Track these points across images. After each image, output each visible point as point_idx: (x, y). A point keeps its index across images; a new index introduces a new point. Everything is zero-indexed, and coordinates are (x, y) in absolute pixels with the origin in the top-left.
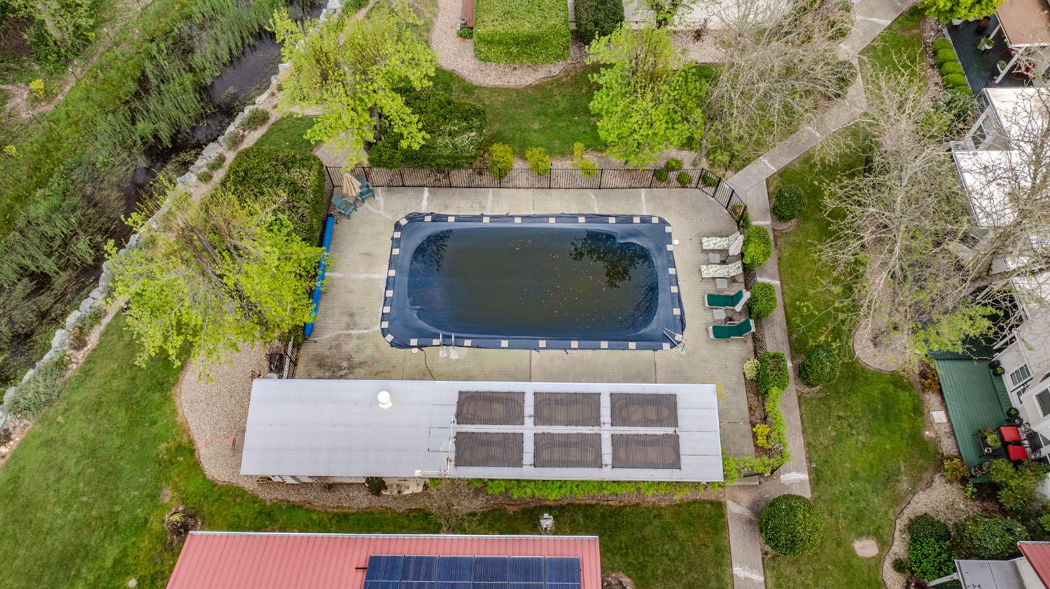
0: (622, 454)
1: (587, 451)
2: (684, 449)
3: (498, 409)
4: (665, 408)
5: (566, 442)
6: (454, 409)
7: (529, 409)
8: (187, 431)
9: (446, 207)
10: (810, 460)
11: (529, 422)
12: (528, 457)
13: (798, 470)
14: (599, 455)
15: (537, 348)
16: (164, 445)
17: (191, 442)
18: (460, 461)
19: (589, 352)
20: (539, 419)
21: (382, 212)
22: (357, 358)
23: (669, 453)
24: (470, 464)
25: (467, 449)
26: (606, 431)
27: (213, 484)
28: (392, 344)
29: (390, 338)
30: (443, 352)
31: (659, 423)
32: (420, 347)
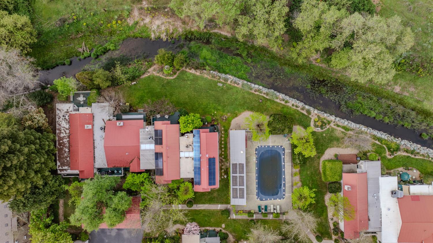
0: (235, 189)
1: (235, 184)
2: (236, 199)
3: (241, 170)
4: (242, 197)
5: (236, 181)
6: (241, 163)
7: (241, 175)
8: (240, 115)
9: (287, 155)
10: (237, 219)
11: (239, 175)
12: (234, 175)
13: (235, 217)
14: (234, 186)
15: (256, 174)
16: (237, 111)
17: (238, 116)
18: (233, 164)
19: (255, 183)
20: (240, 176)
21: (285, 143)
22: (253, 142)
23: (235, 197)
24: (232, 166)
25: (235, 165)
26: (238, 187)
27: (231, 121)
28: (256, 148)
29: (257, 148)
30: (255, 157)
31: (239, 196)
32: (256, 153)
